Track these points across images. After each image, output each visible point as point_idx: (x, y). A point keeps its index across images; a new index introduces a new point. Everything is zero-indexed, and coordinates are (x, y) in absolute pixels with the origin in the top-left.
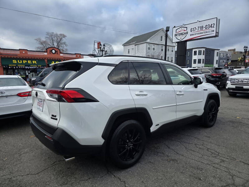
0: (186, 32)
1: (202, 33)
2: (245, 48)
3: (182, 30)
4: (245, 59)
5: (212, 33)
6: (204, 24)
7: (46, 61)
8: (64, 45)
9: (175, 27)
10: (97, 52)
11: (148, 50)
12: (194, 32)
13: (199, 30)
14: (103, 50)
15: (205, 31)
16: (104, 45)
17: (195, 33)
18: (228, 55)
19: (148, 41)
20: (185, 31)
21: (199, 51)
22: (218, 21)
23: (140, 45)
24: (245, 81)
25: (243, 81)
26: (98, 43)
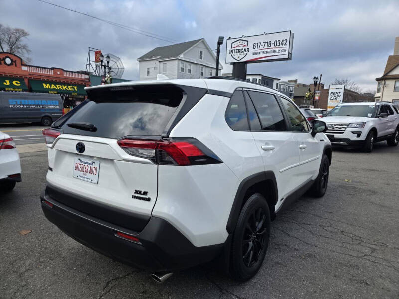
0: (246, 48)
1: (269, 52)
2: (315, 80)
3: (240, 45)
4: (314, 96)
5: (283, 53)
6: (273, 38)
8: (25, 51)
9: (230, 38)
10: (95, 69)
11: (180, 71)
12: (258, 49)
13: (266, 47)
14: (107, 65)
15: (274, 49)
16: (108, 57)
17: (260, 51)
18: (291, 88)
19: (181, 56)
20: (245, 46)
21: (253, 79)
22: (292, 36)
23: (168, 63)
24: (337, 127)
25: (333, 127)
26: (96, 53)
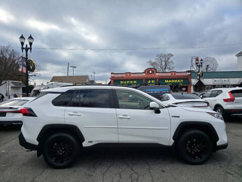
7: (144, 80)
16: (202, 60)
26: (196, 59)
